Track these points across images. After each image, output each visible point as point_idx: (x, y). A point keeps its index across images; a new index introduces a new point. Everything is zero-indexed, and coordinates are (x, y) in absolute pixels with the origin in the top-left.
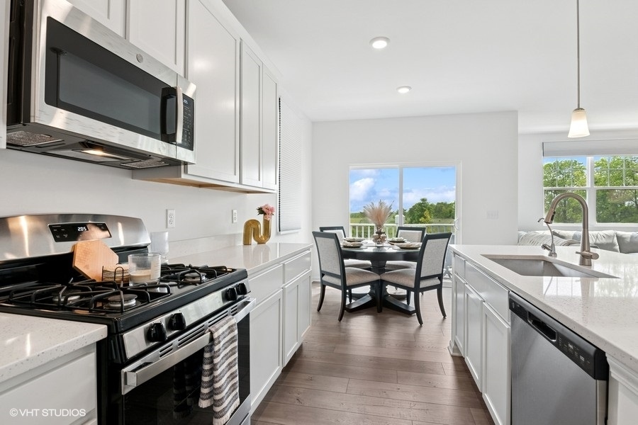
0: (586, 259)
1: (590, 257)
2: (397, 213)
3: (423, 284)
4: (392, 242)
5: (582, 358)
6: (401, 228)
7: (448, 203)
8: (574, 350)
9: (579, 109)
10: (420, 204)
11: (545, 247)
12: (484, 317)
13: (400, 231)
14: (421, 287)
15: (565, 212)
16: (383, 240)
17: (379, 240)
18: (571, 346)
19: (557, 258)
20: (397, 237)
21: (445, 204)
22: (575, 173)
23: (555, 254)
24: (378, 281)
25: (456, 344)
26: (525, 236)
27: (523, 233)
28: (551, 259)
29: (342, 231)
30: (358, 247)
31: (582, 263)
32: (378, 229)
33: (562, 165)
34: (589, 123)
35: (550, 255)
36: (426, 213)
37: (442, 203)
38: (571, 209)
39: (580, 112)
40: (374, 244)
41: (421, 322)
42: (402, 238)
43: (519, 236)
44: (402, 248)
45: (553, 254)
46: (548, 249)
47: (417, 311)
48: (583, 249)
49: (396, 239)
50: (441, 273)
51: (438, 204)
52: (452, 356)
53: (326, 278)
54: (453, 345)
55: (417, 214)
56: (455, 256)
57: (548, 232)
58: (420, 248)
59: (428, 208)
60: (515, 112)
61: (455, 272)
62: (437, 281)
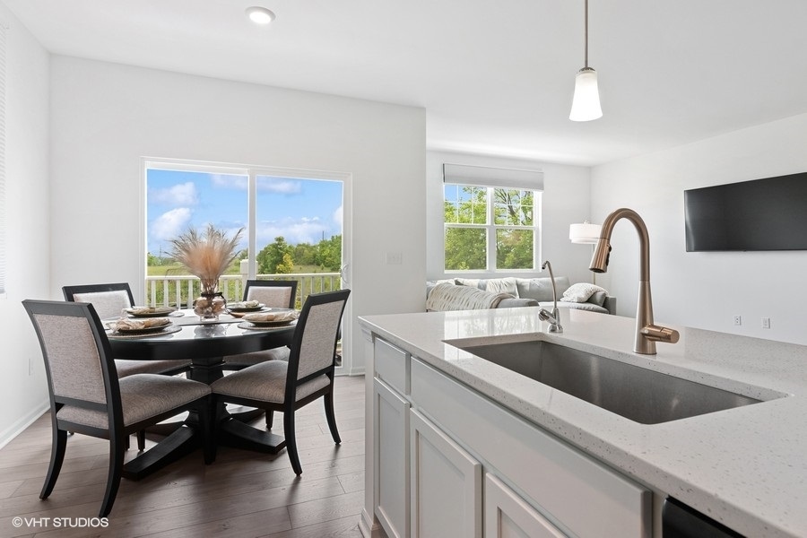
2: (243, 257)
3: (301, 393)
4: (237, 312)
6: (251, 283)
7: (312, 244)
9: (587, 68)
10: (275, 246)
13: (251, 288)
14: (297, 399)
16: (216, 309)
17: (210, 309)
20: (245, 299)
21: (307, 246)
24: (205, 398)
28: (556, 338)
29: (124, 293)
30: (159, 330)
32: (205, 287)
35: (553, 330)
36: (287, 257)
37: (304, 245)
39: (588, 74)
40: (199, 319)
41: (297, 468)
42: (256, 302)
43: (429, 289)
44: (258, 324)
49: (243, 305)
50: (331, 362)
51: (299, 245)
53: (65, 414)
55: (270, 259)
56: (374, 341)
57: (452, 282)
58: (295, 322)
59: (287, 252)
60: (422, 109)
61: (376, 374)
62: (324, 381)
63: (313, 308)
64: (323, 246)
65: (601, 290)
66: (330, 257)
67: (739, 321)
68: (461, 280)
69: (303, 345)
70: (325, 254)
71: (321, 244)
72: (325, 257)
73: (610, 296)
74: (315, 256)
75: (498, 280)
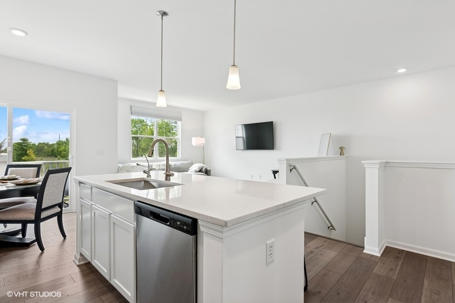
0: (168, 176)
1: (170, 175)
3: (44, 215)
4: (3, 181)
5: (185, 227)
6: (9, 167)
7: (51, 143)
8: (181, 224)
10: (20, 144)
11: (144, 172)
12: (112, 224)
13: (9, 169)
14: (42, 217)
15: (137, 151)
18: (179, 223)
19: (152, 178)
20: (6, 175)
21: (47, 144)
22: (143, 127)
23: (150, 176)
25: (81, 255)
26: (123, 167)
27: (121, 165)
28: (148, 179)
31: (166, 179)
33: (136, 122)
34: (166, 101)
35: (148, 177)
36: (30, 152)
37: (44, 143)
38: (141, 150)
39: (162, 92)
41: (42, 248)
42: (14, 176)
43: (119, 168)
45: (149, 176)
46: (146, 173)
47: (38, 239)
48: (167, 171)
49: (5, 177)
50: (61, 201)
51: (40, 144)
52: (78, 266)
54: (78, 257)
56: (80, 185)
57: (135, 164)
58: (40, 183)
59: (31, 148)
60: (116, 81)
61: (81, 198)
62: (57, 210)
63: (51, 175)
64: (59, 144)
65: (205, 166)
66: (65, 151)
67: (252, 176)
68: (139, 163)
69: (45, 192)
70: (61, 149)
71: (57, 144)
72: (61, 151)
73: (208, 169)
74: (53, 151)
75: (159, 163)
